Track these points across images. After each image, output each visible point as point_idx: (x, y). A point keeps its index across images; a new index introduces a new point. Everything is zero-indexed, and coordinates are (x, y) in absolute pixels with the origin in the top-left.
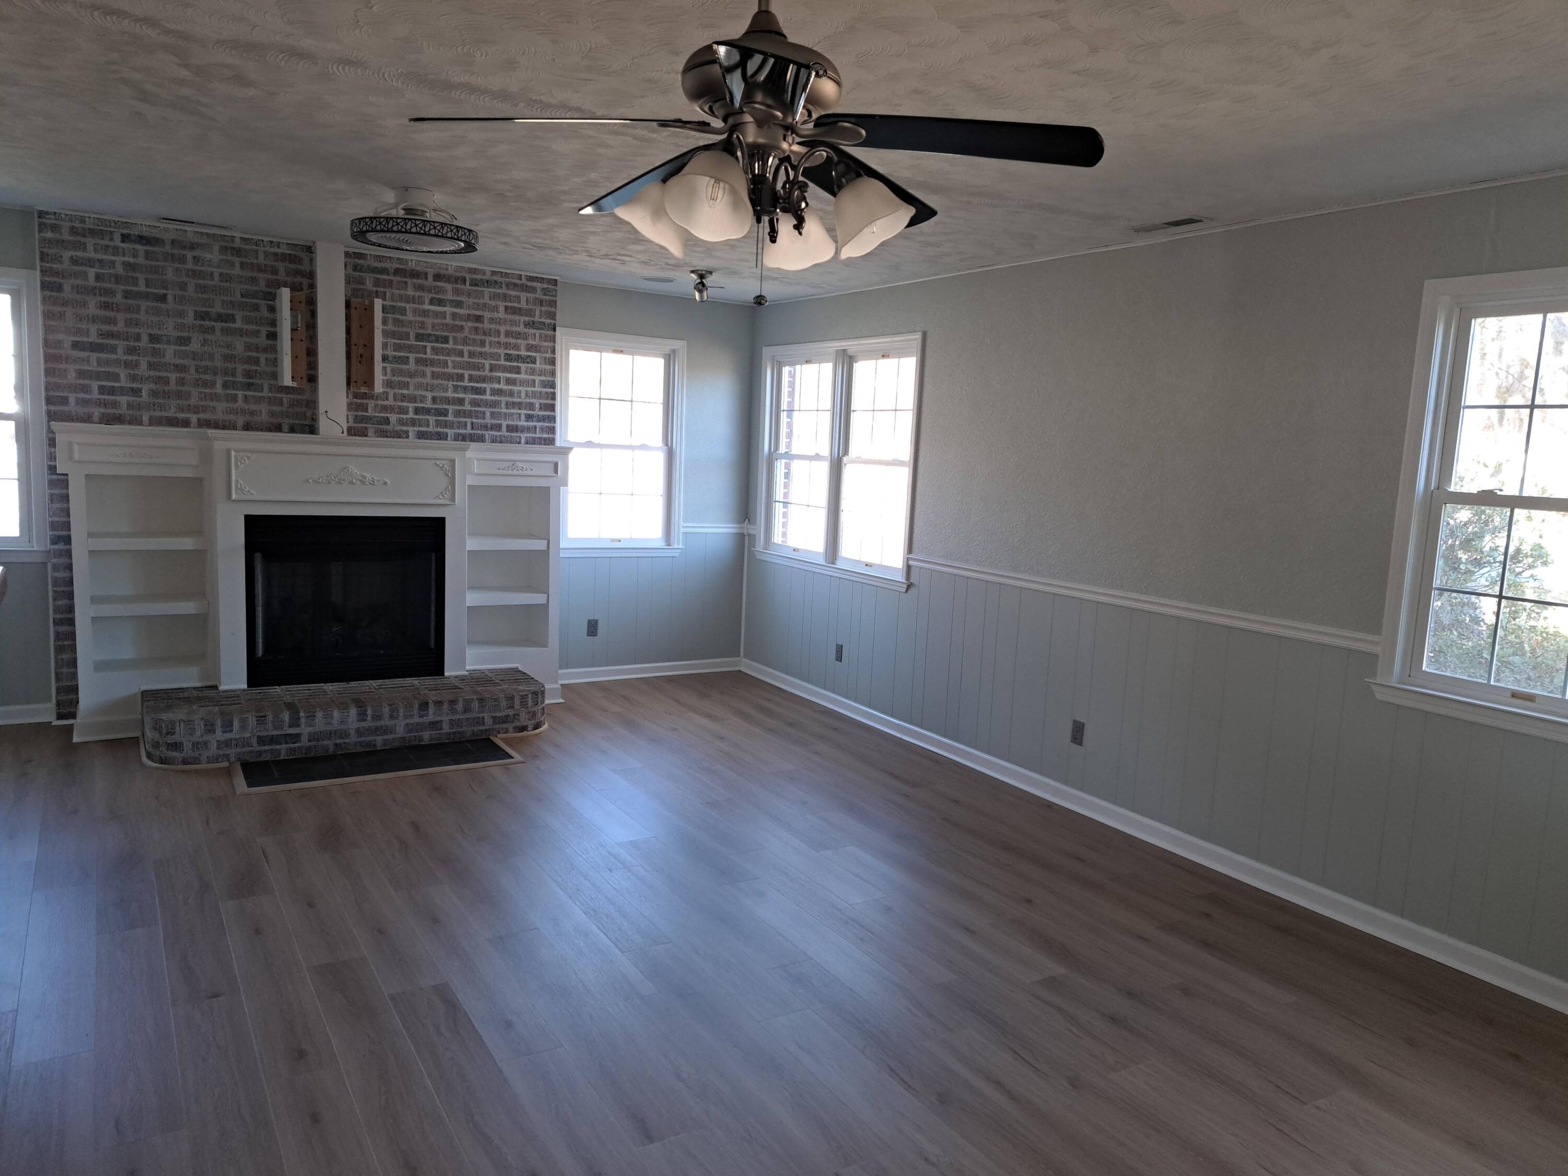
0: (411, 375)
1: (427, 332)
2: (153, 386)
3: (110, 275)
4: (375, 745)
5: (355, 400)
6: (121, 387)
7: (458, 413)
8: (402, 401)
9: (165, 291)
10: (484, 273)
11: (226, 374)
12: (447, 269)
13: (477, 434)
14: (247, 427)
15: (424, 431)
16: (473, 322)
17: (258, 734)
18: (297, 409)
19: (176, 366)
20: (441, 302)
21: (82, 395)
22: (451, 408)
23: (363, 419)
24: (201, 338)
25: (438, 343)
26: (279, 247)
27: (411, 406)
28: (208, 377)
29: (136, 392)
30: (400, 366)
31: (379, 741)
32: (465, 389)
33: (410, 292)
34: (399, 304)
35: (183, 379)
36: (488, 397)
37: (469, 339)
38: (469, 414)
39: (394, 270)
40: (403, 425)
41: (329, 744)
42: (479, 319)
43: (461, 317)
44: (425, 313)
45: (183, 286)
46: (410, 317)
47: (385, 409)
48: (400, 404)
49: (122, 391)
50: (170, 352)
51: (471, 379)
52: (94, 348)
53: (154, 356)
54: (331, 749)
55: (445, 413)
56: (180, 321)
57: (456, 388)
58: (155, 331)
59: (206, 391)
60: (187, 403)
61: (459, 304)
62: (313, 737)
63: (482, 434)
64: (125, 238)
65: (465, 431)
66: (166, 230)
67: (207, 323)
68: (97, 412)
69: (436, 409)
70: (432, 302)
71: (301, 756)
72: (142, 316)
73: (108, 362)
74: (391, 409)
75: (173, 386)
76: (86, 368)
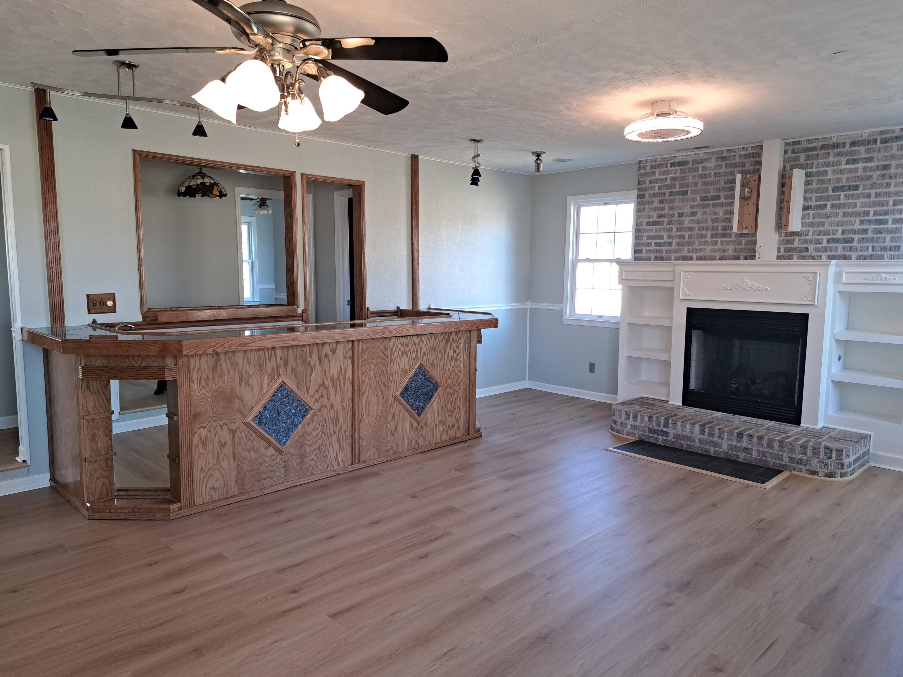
0: (827, 216)
1: (842, 184)
2: (678, 240)
3: (664, 186)
4: (709, 452)
5: (786, 237)
6: (664, 242)
7: (862, 240)
8: (819, 235)
9: (687, 189)
10: (893, 131)
11: (713, 229)
12: (861, 137)
13: (877, 255)
14: (721, 258)
15: (833, 255)
16: (881, 170)
17: (649, 426)
18: (749, 246)
19: (689, 228)
20: (854, 161)
21: (648, 248)
22: (856, 237)
23: (790, 250)
24: (702, 211)
25: (850, 191)
26: (747, 150)
27: (825, 238)
28: (704, 233)
29: (670, 244)
30: (820, 211)
31: (712, 450)
32: (870, 222)
33: (831, 159)
34: (823, 169)
35: (692, 235)
36: (890, 225)
37: (877, 184)
38: (872, 240)
39: (820, 147)
40: (818, 251)
41: (685, 443)
42: (886, 167)
43: (871, 169)
44: (842, 172)
45: (696, 184)
46: (830, 176)
47: (806, 241)
48: (817, 237)
49: (665, 244)
50: (687, 221)
51: (876, 213)
52: (655, 223)
53: (679, 224)
54: (685, 447)
55: (851, 241)
56: (693, 203)
57: (862, 222)
58: (681, 211)
59: (702, 240)
60: (692, 248)
61: (870, 160)
62: (675, 436)
63: (881, 254)
64: (672, 165)
65: (867, 253)
66: (690, 155)
67: (706, 202)
68: (653, 255)
69: (844, 239)
70: (848, 162)
71: (668, 445)
72: (676, 204)
73: (659, 230)
74: (811, 242)
75: (687, 239)
76: (651, 234)
